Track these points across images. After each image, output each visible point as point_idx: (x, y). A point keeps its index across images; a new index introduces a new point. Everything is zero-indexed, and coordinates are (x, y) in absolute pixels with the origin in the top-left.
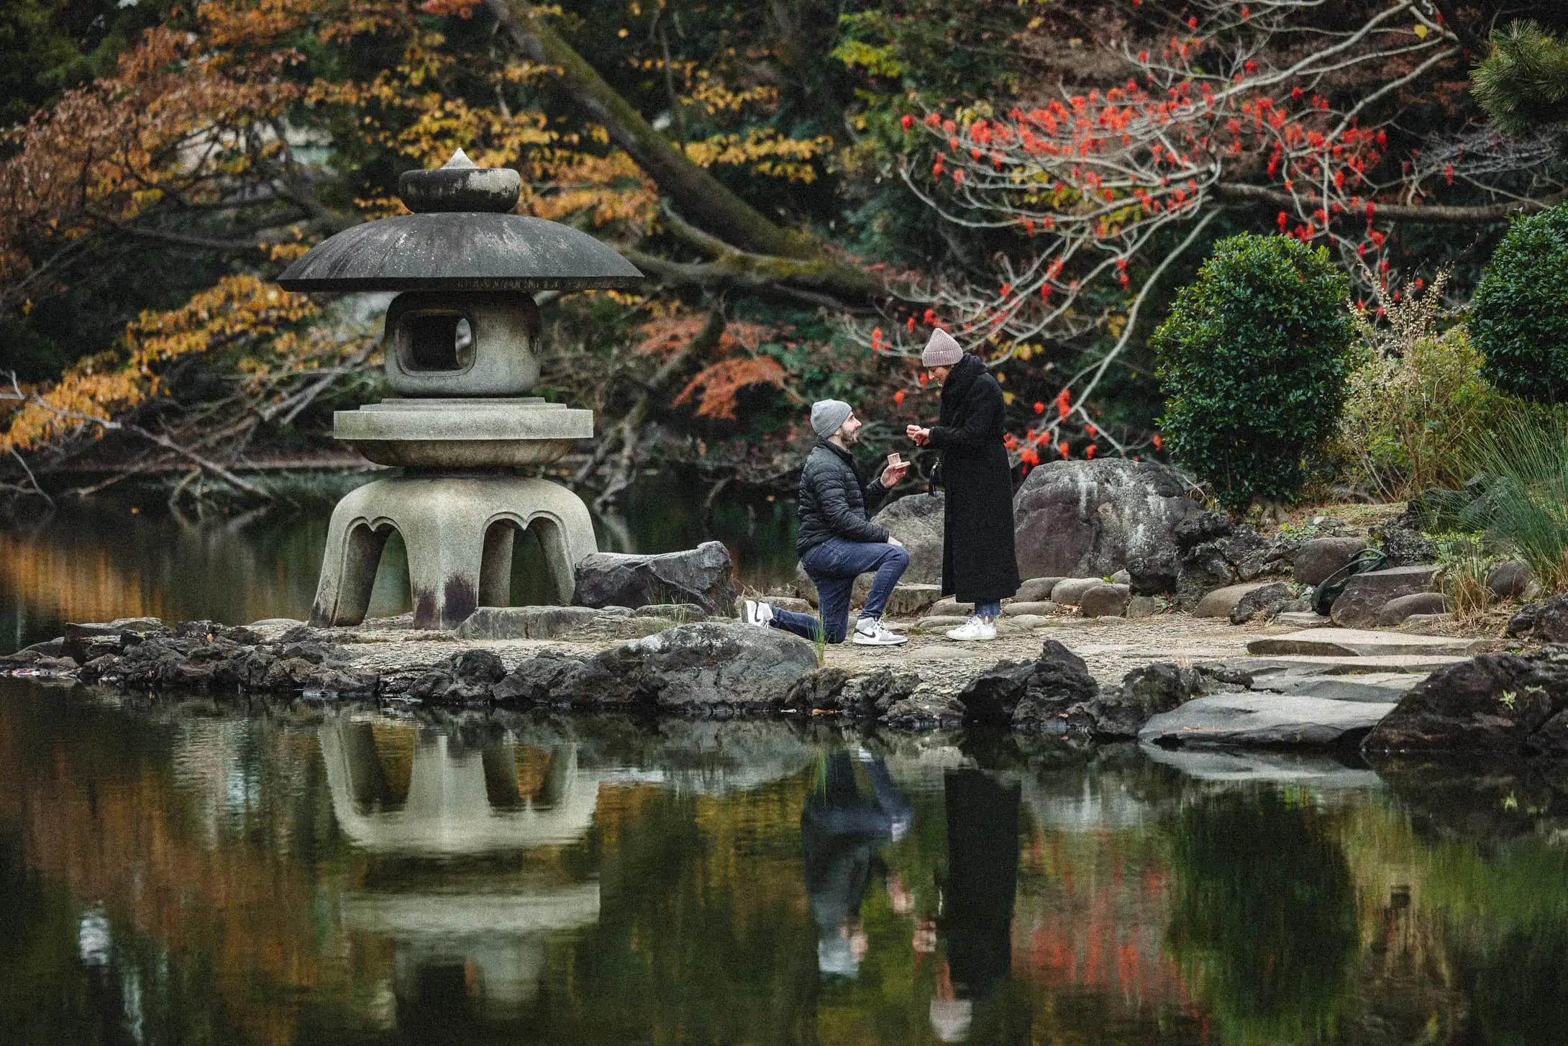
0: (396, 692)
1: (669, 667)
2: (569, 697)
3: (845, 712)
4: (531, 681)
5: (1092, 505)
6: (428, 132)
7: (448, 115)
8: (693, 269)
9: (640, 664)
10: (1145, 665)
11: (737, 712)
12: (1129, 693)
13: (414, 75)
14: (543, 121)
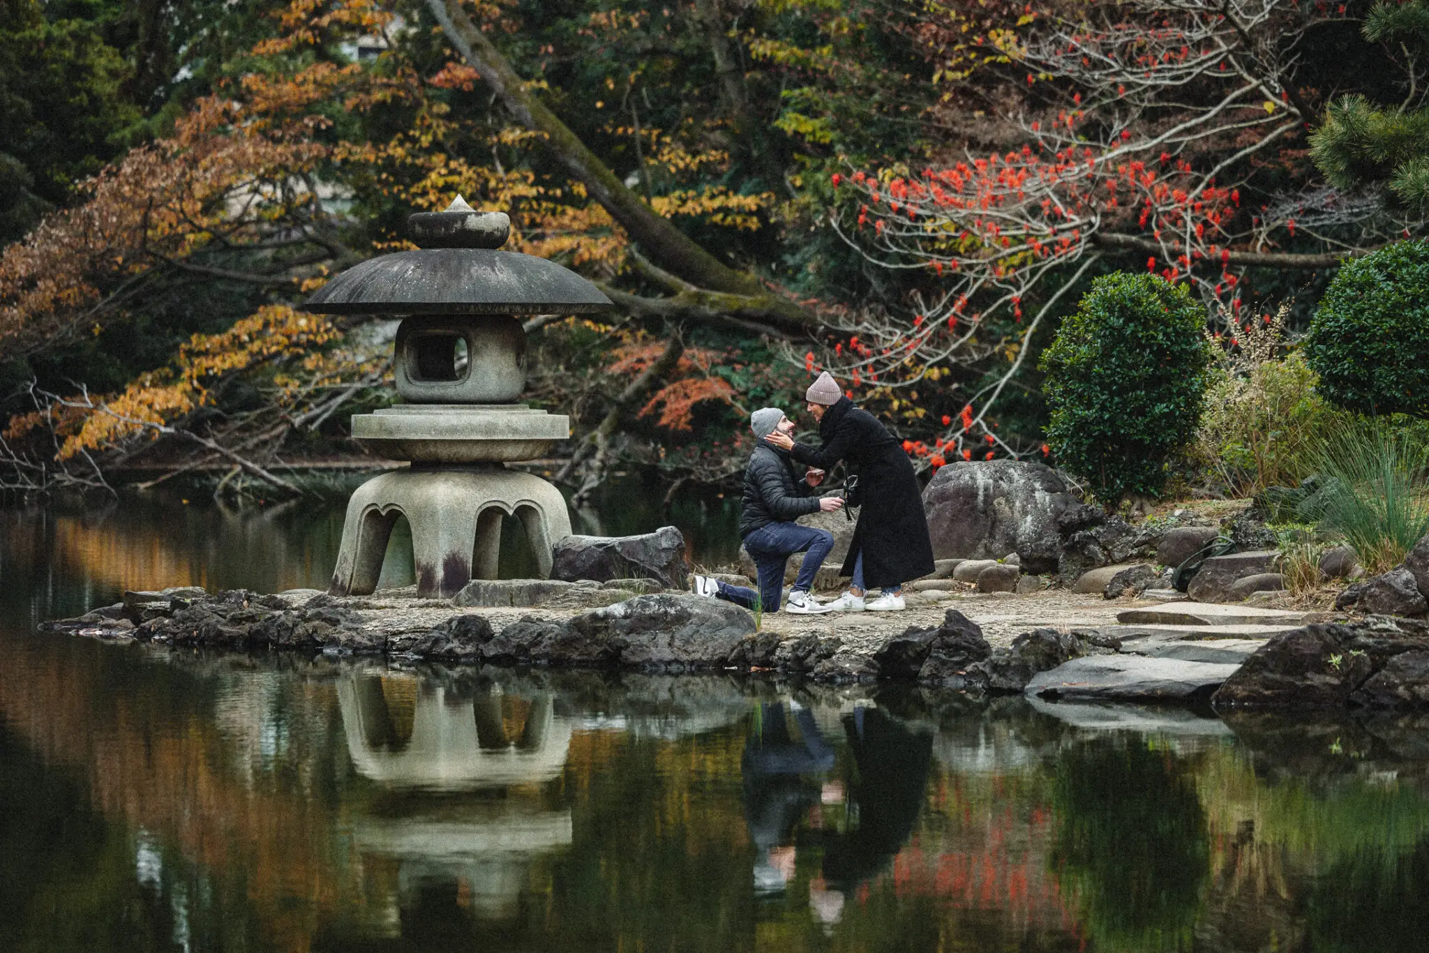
0: (402, 650)
1: (631, 631)
2: (546, 655)
3: (778, 669)
4: (515, 641)
5: (988, 499)
6: (434, 186)
7: (452, 172)
8: (656, 303)
9: (607, 628)
10: (1031, 631)
11: (688, 668)
12: (1016, 655)
13: (423, 138)
14: (532, 178)
